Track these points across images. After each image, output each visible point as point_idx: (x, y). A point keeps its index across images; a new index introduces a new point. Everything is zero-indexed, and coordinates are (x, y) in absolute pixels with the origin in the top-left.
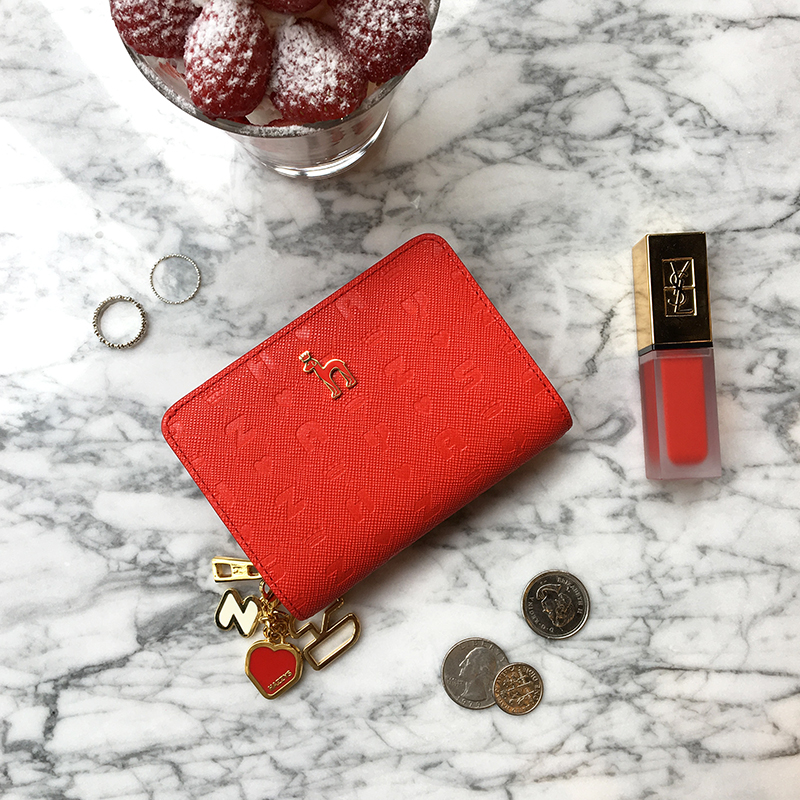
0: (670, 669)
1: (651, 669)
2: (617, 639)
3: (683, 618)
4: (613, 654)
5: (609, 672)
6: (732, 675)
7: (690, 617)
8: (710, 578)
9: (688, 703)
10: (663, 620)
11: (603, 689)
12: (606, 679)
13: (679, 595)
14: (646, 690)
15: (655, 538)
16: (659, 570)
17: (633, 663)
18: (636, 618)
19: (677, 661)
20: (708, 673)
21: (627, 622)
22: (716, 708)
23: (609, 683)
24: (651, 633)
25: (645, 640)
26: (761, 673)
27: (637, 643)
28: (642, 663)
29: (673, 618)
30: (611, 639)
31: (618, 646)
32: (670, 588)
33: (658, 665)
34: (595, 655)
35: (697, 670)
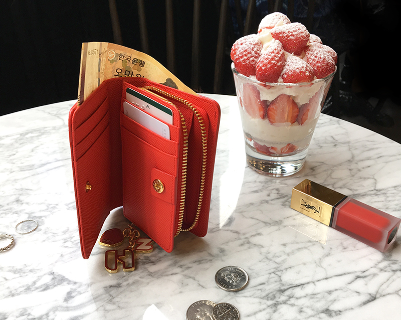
0: (296, 286)
1: (288, 289)
2: (266, 283)
3: (290, 268)
4: (267, 289)
5: (270, 295)
6: (325, 281)
7: (293, 267)
8: (293, 253)
9: (313, 296)
10: (282, 271)
11: (270, 302)
12: (269, 299)
13: (284, 261)
14: (290, 297)
15: (262, 247)
16: (270, 256)
17: (279, 289)
18: (270, 273)
19: (297, 283)
20: (314, 283)
21: (267, 276)
22: (326, 294)
23: (271, 299)
24: (280, 277)
25: (279, 280)
26: (337, 276)
27: (276, 282)
28: (282, 288)
29: (286, 269)
30: (263, 284)
31: (268, 285)
32: (278, 260)
33: (290, 286)
34: (260, 291)
35: (308, 283)
